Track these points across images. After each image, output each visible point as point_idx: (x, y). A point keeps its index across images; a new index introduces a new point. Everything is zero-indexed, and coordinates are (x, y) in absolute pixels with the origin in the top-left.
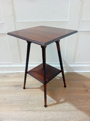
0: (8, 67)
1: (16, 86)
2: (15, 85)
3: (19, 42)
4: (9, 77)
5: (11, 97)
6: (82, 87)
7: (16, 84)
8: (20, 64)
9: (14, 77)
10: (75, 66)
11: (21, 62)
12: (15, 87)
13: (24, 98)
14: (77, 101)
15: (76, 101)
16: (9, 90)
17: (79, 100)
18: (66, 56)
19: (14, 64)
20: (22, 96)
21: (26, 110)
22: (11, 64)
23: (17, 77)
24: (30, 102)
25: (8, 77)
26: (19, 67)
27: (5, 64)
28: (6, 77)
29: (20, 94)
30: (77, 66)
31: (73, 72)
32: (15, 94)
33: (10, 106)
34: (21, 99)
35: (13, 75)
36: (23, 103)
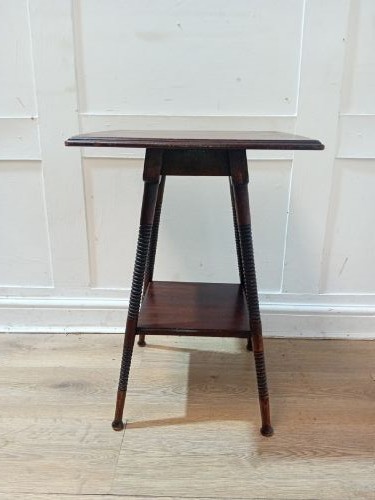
0: (33, 306)
1: (63, 386)
2: (59, 383)
3: (92, 197)
4: (34, 349)
5: (34, 433)
6: (367, 397)
7: (63, 379)
8: (87, 295)
9: (54, 349)
10: (326, 309)
11: (90, 286)
12: (55, 390)
13: (96, 437)
16: (29, 400)
19: (62, 295)
20: (89, 427)
21: (107, 490)
22: (47, 293)
23: (68, 349)
24: (122, 459)
25: (29, 348)
26: (82, 307)
27: (23, 294)
28: (19, 347)
29: (77, 420)
30: (336, 309)
32: (55, 420)
33: (30, 470)
34: (82, 440)
35: (53, 341)
36: (92, 457)
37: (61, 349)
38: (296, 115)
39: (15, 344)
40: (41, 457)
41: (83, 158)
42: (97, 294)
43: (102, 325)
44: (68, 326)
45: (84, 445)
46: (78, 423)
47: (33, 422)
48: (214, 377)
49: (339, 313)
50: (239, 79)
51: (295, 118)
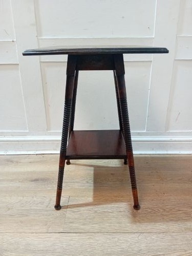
0: (18, 141)
1: (36, 180)
2: (34, 179)
3: (46, 83)
4: (20, 163)
7: (35, 177)
8: (46, 135)
9: (30, 162)
10: (169, 139)
11: (47, 130)
12: (33, 182)
18: (148, 116)
19: (33, 135)
20: (51, 200)
22: (25, 134)
23: (37, 162)
25: (17, 162)
26: (43, 141)
27: (13, 135)
28: (12, 162)
30: (174, 139)
33: (21, 222)
34: (47, 207)
35: (29, 158)
37: (34, 162)
38: (153, 37)
39: (10, 160)
40: (27, 216)
41: (41, 62)
42: (50, 134)
43: (54, 150)
44: (37, 151)
45: (48, 209)
47: (22, 198)
48: (112, 174)
49: (175, 141)
50: (123, 17)
51: (153, 38)
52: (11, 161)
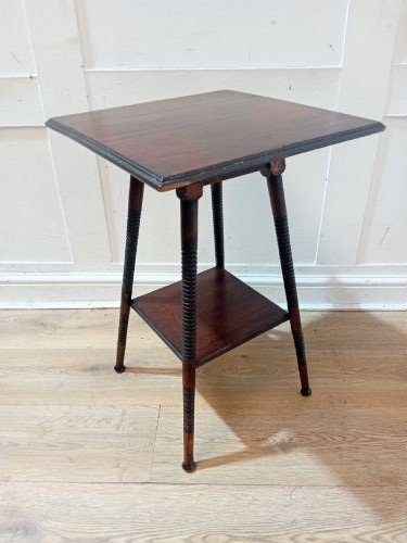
0: (54, 283)
1: (94, 369)
2: (90, 365)
4: (60, 328)
5: (70, 421)
6: (399, 378)
7: (92, 361)
8: (109, 270)
9: (81, 327)
10: (362, 281)
11: (112, 261)
12: (89, 374)
13: (132, 424)
14: (378, 440)
15: (372, 440)
16: (61, 385)
17: (385, 437)
18: (322, 236)
19: (83, 271)
20: (124, 414)
21: (146, 478)
22: (66, 269)
23: (94, 326)
24: (158, 444)
25: (55, 327)
28: (44, 325)
29: (112, 406)
30: (373, 280)
31: (355, 307)
32: (90, 407)
35: (78, 318)
36: (130, 446)
37: (88, 327)
38: (340, 66)
39: (40, 323)
42: (119, 269)
44: (92, 301)
46: (112, 409)
47: (67, 408)
48: (244, 356)
49: (376, 285)
50: (274, 23)
51: (340, 69)
52: (42, 324)
